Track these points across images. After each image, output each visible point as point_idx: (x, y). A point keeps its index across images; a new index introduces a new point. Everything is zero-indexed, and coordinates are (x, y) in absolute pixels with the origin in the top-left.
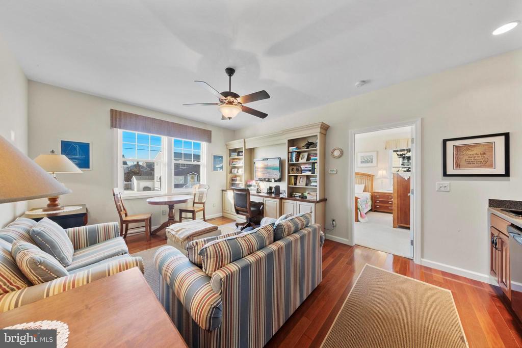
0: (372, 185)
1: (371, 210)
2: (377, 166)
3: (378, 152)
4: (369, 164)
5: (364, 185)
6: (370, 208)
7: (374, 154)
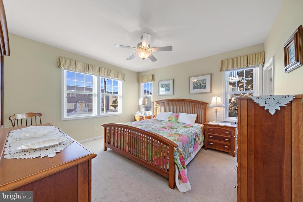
0: (205, 114)
1: (203, 147)
2: (211, 92)
3: (211, 75)
4: (202, 90)
5: (196, 115)
6: (202, 145)
7: (208, 78)
